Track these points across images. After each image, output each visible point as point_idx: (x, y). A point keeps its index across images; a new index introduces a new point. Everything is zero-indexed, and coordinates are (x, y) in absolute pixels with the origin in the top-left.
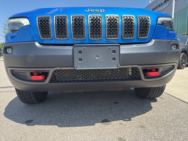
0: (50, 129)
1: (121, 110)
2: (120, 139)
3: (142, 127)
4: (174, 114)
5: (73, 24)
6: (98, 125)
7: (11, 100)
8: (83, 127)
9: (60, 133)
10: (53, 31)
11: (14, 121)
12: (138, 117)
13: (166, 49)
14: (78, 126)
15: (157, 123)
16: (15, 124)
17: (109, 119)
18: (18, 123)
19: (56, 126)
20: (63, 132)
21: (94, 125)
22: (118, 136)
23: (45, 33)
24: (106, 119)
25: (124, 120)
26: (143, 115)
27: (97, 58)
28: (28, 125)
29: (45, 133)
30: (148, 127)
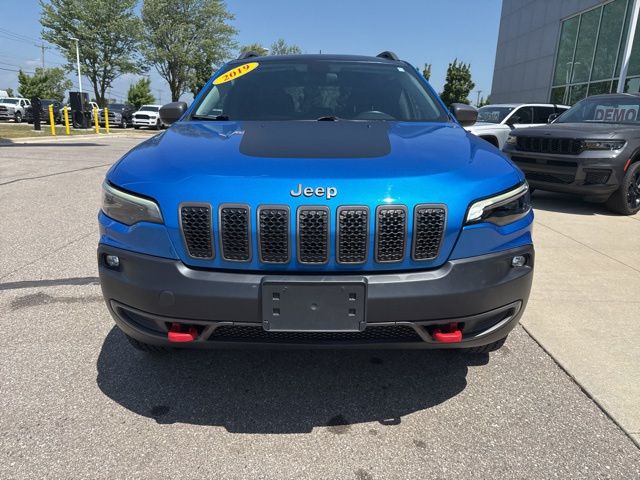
0: (209, 437)
1: (384, 388)
2: (361, 474)
3: (420, 444)
4: (513, 411)
5: (261, 231)
6: (319, 433)
7: (106, 334)
8: (284, 436)
9: (232, 449)
10: (217, 244)
11: (124, 405)
12: (418, 414)
13: (484, 282)
14: (272, 432)
15: (459, 436)
16: (130, 416)
17: (347, 416)
18: (135, 415)
19: (223, 429)
20: (238, 447)
21: (309, 430)
22: (357, 466)
23: (199, 247)
24: (340, 417)
25: (382, 423)
26: (435, 409)
27: (314, 308)
28: (159, 422)
29: (199, 447)
30: (435, 446)
